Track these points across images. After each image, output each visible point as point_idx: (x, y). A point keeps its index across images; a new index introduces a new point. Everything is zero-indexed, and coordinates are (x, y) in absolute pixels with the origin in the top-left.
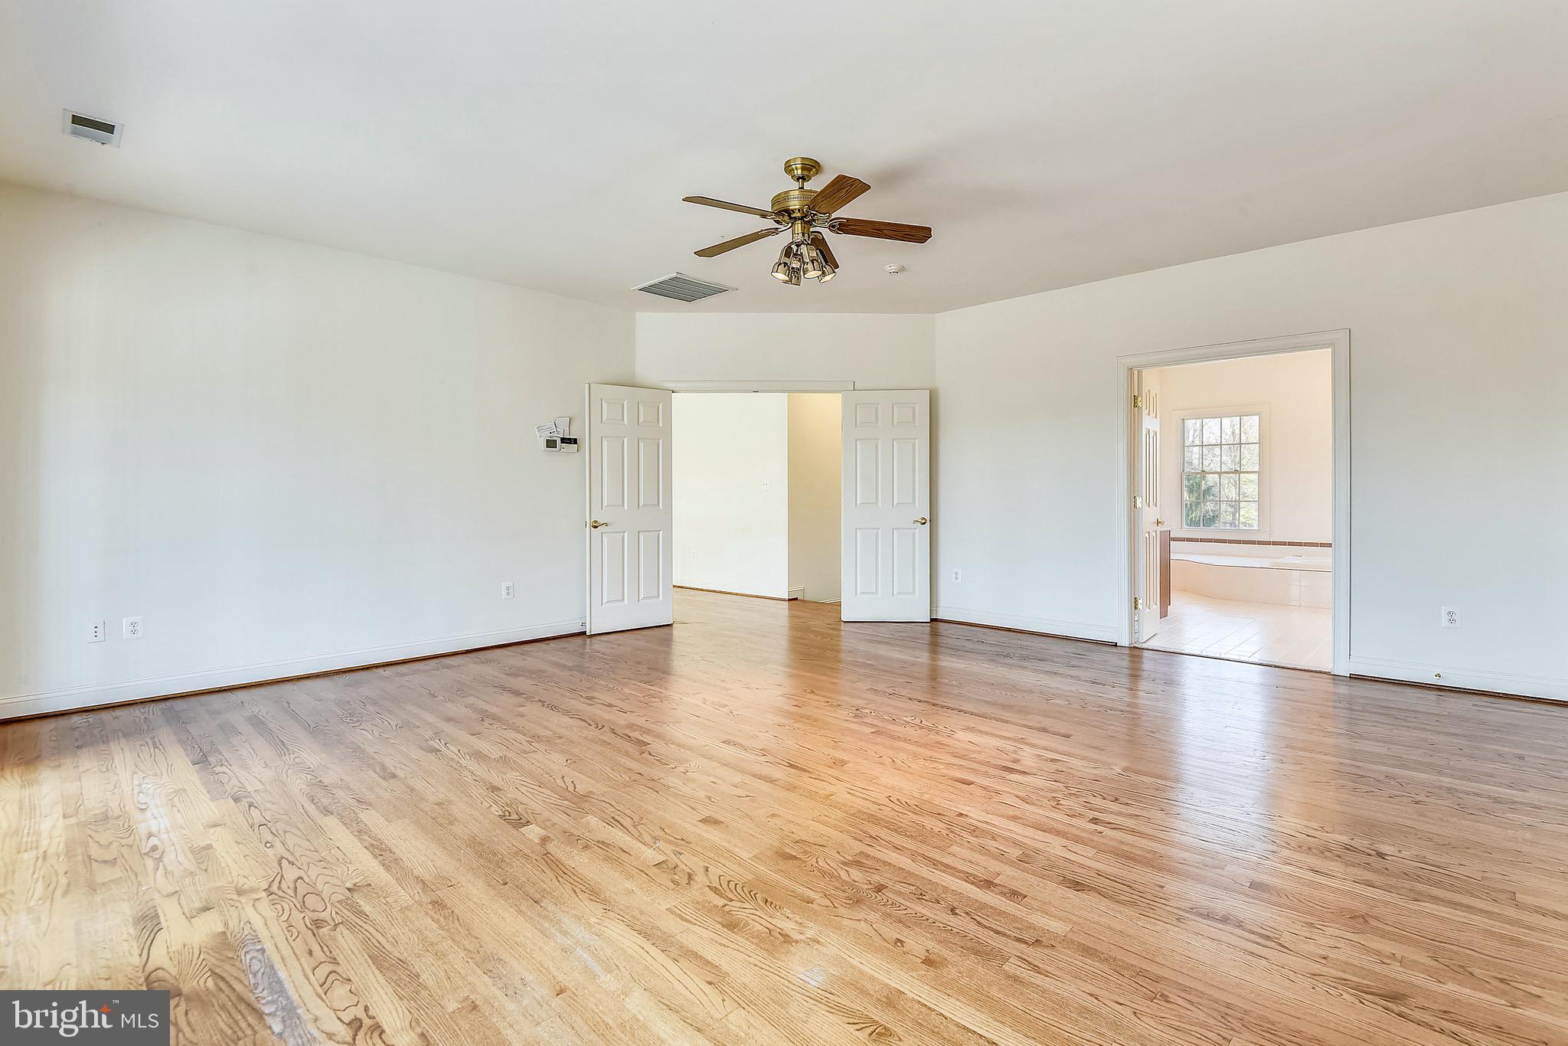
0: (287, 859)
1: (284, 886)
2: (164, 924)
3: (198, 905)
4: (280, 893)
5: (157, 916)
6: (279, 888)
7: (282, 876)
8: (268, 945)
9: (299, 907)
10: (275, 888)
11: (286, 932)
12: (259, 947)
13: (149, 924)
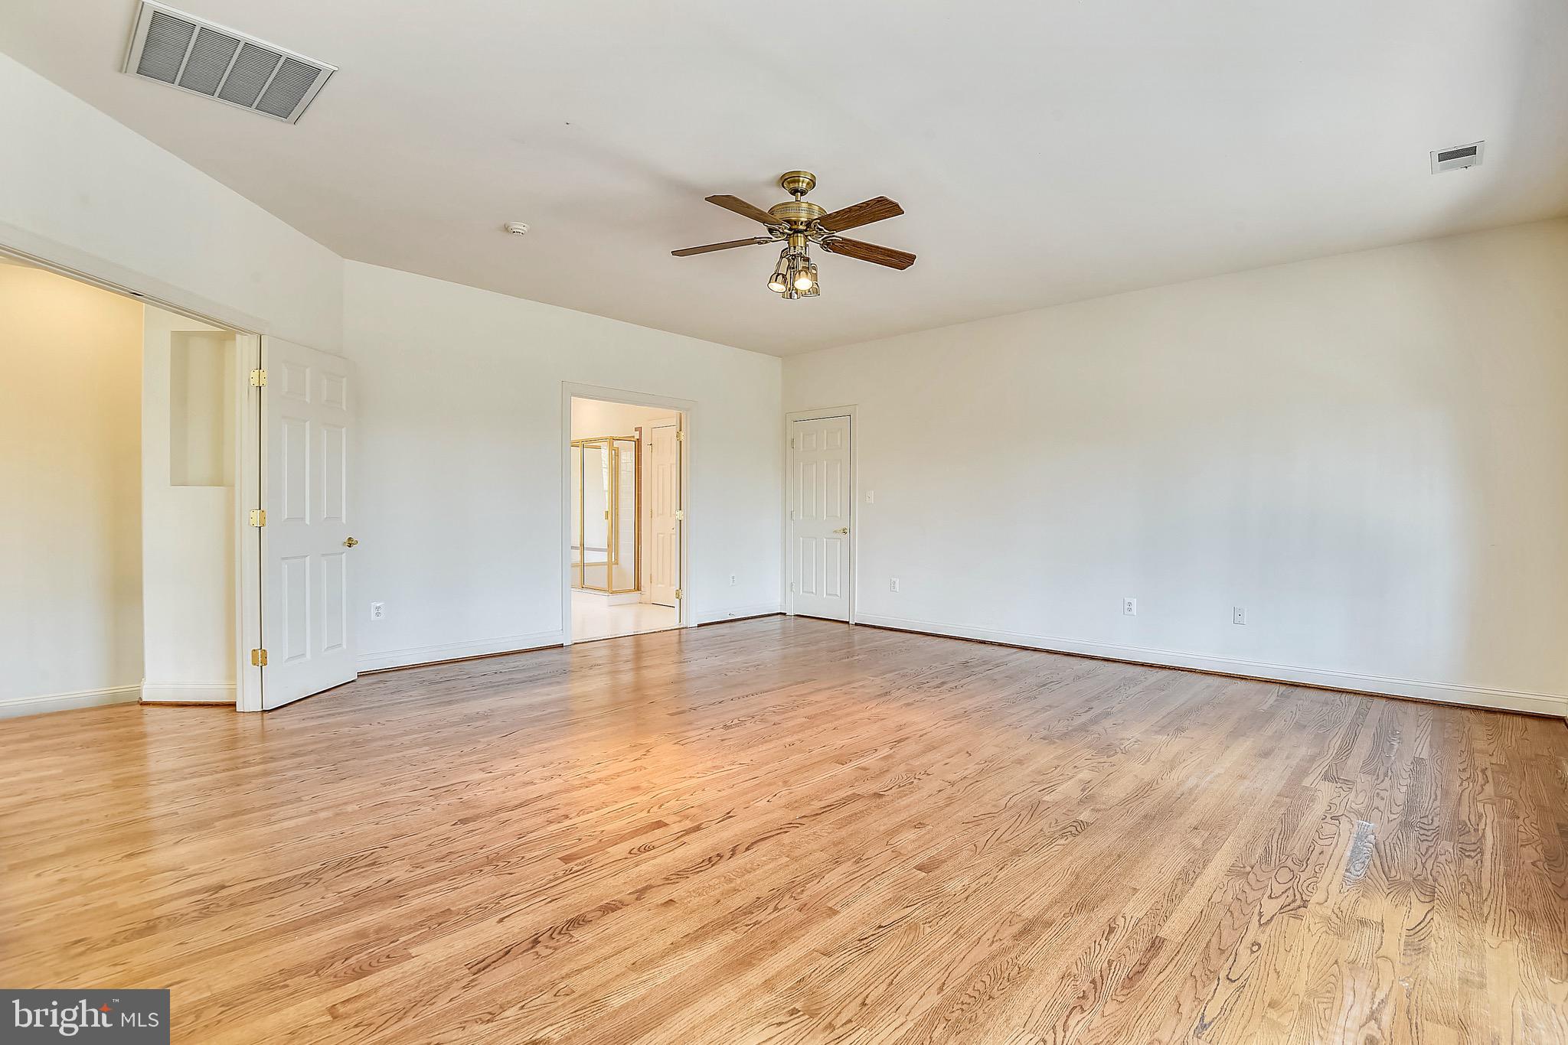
0: (1259, 921)
1: (1290, 900)
2: (1404, 933)
3: (1367, 931)
4: (1298, 896)
5: (1407, 944)
6: (1294, 901)
7: (1281, 909)
8: (1341, 871)
9: (1298, 879)
10: (1299, 902)
11: (1323, 871)
12: (1348, 874)
13: (1416, 942)
